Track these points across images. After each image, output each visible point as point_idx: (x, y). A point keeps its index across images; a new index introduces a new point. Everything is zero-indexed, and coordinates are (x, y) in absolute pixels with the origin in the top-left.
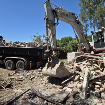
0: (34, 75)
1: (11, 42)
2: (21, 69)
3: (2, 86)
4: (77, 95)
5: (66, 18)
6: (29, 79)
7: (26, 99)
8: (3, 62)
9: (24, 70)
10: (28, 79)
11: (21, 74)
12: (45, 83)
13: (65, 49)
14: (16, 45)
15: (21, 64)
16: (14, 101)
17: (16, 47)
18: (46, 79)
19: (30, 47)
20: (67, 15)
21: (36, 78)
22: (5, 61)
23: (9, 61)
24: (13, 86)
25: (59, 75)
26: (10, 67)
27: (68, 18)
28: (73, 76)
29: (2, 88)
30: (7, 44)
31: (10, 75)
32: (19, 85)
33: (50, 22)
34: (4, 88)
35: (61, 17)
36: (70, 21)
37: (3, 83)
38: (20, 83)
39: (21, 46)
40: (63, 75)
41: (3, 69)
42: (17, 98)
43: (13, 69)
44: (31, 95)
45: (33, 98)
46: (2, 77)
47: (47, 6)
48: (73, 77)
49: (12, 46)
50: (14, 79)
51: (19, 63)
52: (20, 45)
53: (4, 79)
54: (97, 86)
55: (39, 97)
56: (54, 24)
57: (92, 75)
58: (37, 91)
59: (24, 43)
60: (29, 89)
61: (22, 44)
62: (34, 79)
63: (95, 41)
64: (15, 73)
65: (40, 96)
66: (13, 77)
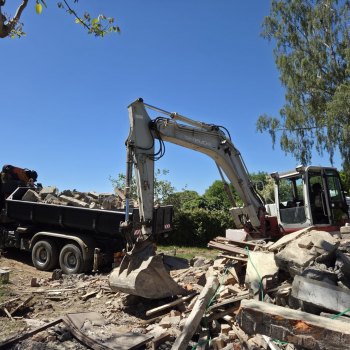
0: (94, 287)
1: (55, 190)
2: (71, 270)
3: (6, 311)
4: (168, 343)
5: (189, 138)
6: (80, 298)
7: (43, 340)
8: (26, 244)
9: (78, 272)
10: (76, 297)
11: (64, 283)
12: (112, 312)
13: (223, 217)
14: (65, 200)
15: (73, 254)
16: (17, 341)
17: (64, 205)
18: (118, 302)
19: (102, 209)
20: (193, 132)
21: (98, 296)
22: (33, 244)
23: (42, 245)
24: (32, 311)
25: (145, 291)
26: (44, 261)
27: (196, 140)
28: (184, 298)
29: (5, 315)
30: (44, 196)
31: (35, 284)
32: (46, 311)
33: (139, 151)
34: (10, 315)
35: (175, 137)
36: (202, 146)
37: (10, 303)
38: (50, 307)
39: (76, 204)
40: (158, 291)
41: (26, 266)
42: (26, 336)
43: (50, 267)
44: (60, 333)
45: (61, 341)
46: (14, 287)
47: (134, 112)
48: (186, 301)
49: (55, 203)
50: (41, 293)
51: (67, 250)
52: (76, 201)
53: (17, 291)
54: (224, 326)
55: (78, 341)
56: (152, 157)
57: (218, 296)
58: (79, 326)
59: (90, 195)
60: (61, 321)
61: (82, 196)
62: (92, 300)
63: (285, 204)
64: (50, 280)
65: (80, 338)
66: (40, 290)
